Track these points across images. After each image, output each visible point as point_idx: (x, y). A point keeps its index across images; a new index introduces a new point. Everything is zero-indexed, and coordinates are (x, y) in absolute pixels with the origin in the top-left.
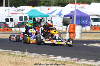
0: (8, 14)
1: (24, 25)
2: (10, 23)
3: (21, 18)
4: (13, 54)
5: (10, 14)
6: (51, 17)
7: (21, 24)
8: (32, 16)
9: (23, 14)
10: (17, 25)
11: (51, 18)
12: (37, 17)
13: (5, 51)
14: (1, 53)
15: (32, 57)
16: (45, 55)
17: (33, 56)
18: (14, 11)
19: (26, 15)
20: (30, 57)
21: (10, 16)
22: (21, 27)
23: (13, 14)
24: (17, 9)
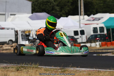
0: (79, 26)
1: (98, 39)
2: (80, 37)
5: (81, 25)
7: (93, 37)
8: (110, 27)
9: (97, 24)
10: (89, 38)
18: (88, 20)
19: (103, 25)
21: (82, 28)
22: (92, 42)
23: (86, 24)
24: (93, 18)
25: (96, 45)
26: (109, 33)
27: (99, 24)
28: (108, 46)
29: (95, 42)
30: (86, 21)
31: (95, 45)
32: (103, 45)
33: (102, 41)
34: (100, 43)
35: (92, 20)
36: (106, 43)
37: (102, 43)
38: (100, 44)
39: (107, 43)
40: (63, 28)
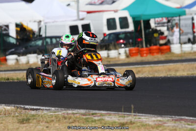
0: (76, 14)
1: (122, 41)
3: (111, 23)
4: (96, 118)
5: (81, 13)
6: (191, 17)
7: (111, 38)
8: (140, 16)
9: (116, 11)
11: (193, 19)
12: (154, 16)
13: (75, 111)
14: (65, 118)
15: (149, 125)
16: (183, 117)
17: (150, 123)
18: (91, 4)
19: (125, 14)
20: (142, 125)
21: (82, 19)
22: (111, 47)
23: (89, 12)
25: (120, 54)
26: (139, 29)
27: (119, 12)
28: (142, 56)
29: (116, 49)
30: (87, 4)
31: (117, 53)
32: (133, 53)
33: (131, 47)
34: (127, 49)
35: (98, 3)
36: (138, 50)
37: (130, 50)
38: (128, 52)
39: (140, 49)
40: (44, 21)
